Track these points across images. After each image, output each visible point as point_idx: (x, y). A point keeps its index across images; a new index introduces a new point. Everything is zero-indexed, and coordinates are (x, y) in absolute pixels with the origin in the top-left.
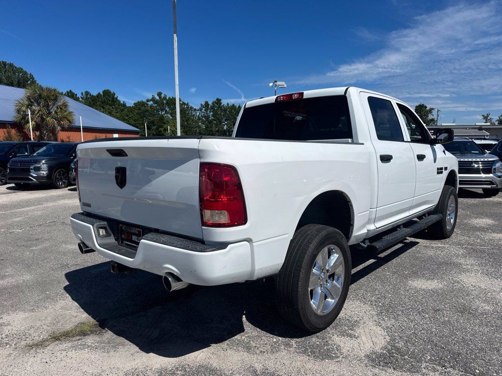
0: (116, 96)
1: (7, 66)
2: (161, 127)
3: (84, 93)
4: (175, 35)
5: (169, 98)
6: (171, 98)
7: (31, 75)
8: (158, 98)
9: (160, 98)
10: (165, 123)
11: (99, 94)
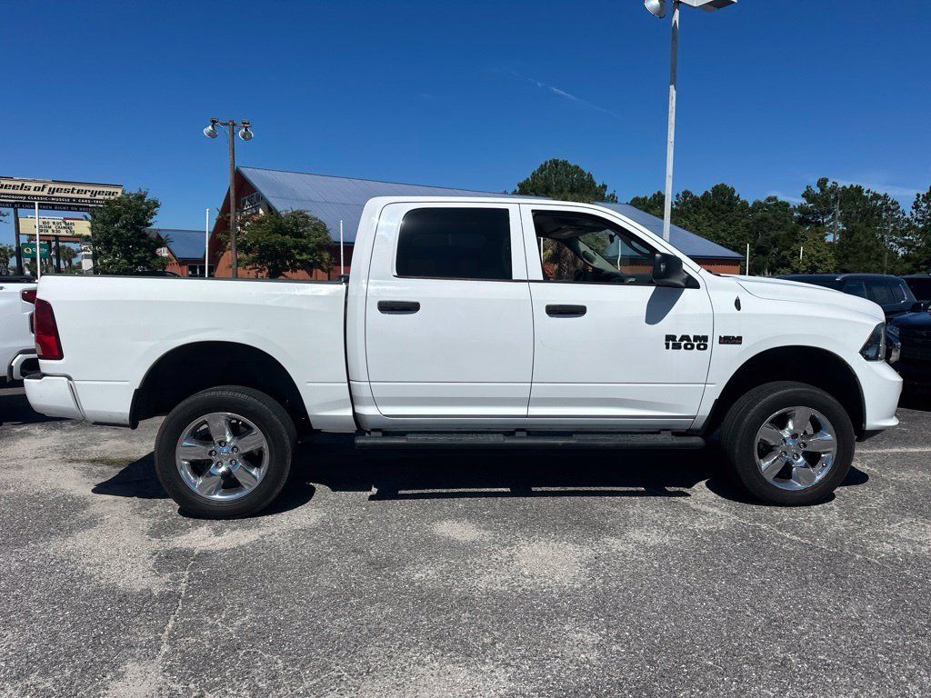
0: (736, 195)
1: (559, 167)
2: (788, 248)
3: (681, 194)
4: (672, 87)
5: (844, 187)
6: (848, 187)
7: (589, 175)
8: (817, 191)
9: (822, 190)
10: (797, 241)
11: (706, 193)
